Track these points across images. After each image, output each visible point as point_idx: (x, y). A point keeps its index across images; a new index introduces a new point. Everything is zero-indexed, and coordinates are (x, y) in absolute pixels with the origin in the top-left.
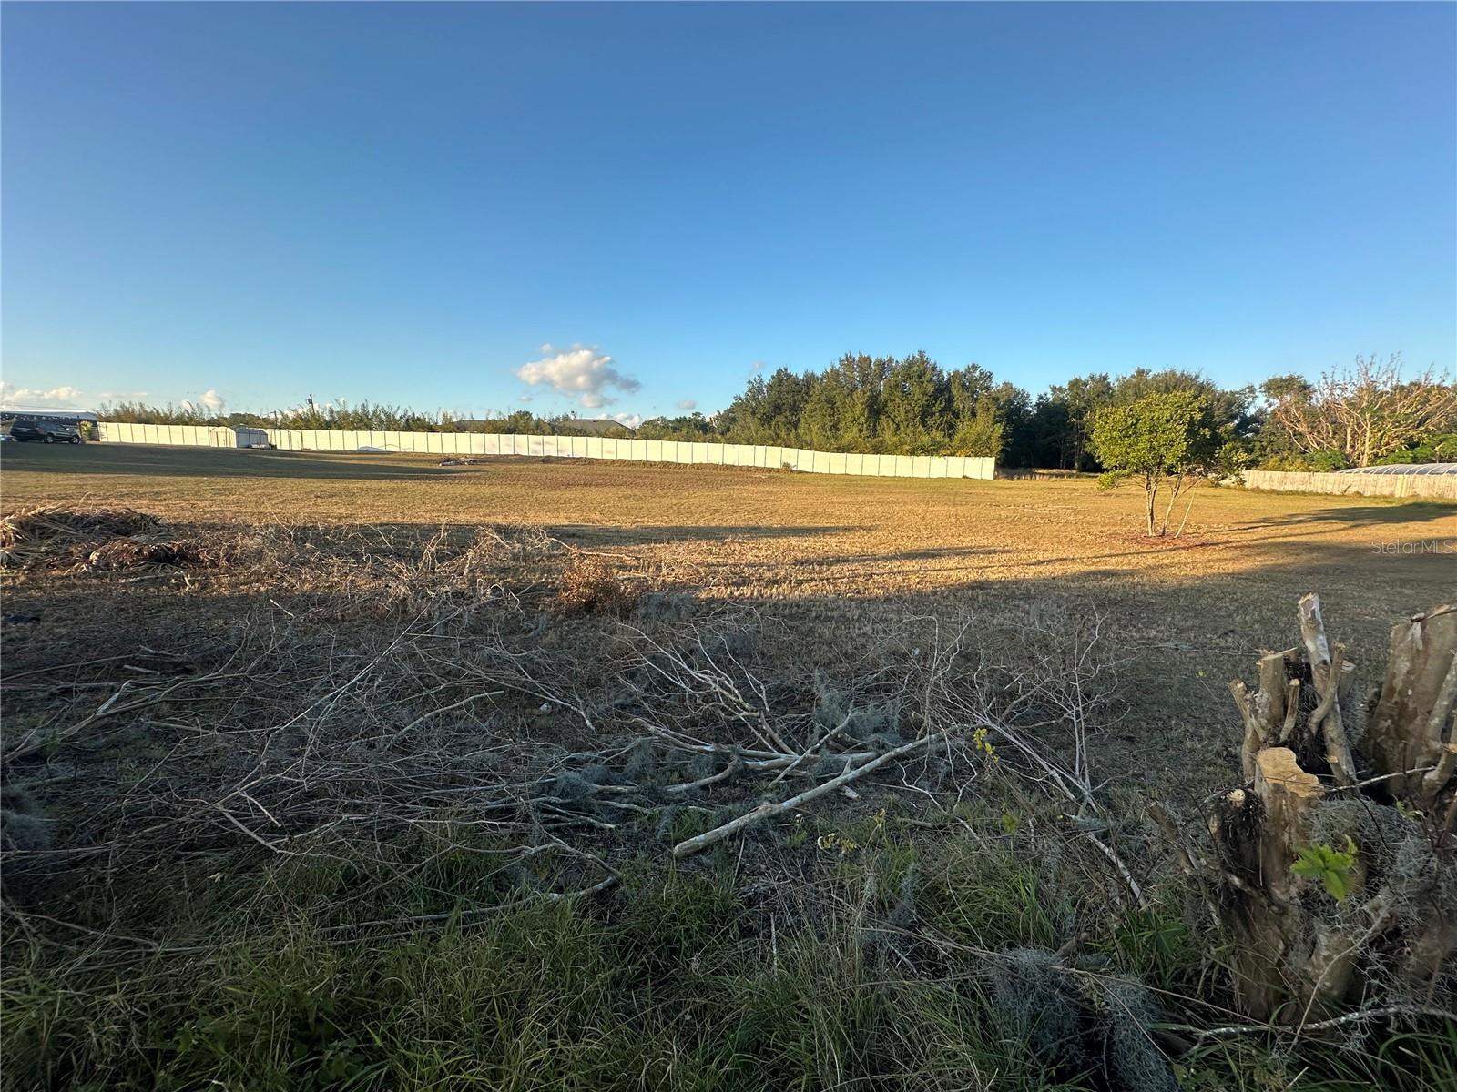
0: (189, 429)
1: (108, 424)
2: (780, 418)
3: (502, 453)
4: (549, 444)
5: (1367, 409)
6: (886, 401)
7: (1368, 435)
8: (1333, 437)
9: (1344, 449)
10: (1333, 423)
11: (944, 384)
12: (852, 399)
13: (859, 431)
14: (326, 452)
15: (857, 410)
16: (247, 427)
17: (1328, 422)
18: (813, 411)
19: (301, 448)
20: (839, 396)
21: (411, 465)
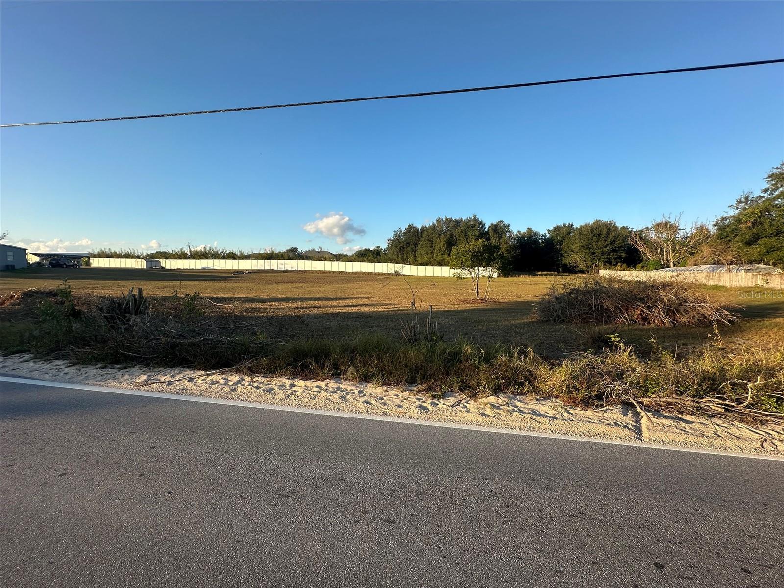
1: (94, 258)
2: (409, 249)
3: (266, 269)
4: (287, 264)
5: (668, 240)
6: (457, 239)
7: (671, 253)
8: (660, 254)
9: (663, 260)
10: (660, 247)
11: (486, 230)
12: (440, 239)
13: (442, 254)
14: (187, 269)
15: (442, 244)
16: (151, 258)
17: (658, 246)
18: (422, 245)
19: (176, 268)
20: (434, 238)
21: (219, 275)
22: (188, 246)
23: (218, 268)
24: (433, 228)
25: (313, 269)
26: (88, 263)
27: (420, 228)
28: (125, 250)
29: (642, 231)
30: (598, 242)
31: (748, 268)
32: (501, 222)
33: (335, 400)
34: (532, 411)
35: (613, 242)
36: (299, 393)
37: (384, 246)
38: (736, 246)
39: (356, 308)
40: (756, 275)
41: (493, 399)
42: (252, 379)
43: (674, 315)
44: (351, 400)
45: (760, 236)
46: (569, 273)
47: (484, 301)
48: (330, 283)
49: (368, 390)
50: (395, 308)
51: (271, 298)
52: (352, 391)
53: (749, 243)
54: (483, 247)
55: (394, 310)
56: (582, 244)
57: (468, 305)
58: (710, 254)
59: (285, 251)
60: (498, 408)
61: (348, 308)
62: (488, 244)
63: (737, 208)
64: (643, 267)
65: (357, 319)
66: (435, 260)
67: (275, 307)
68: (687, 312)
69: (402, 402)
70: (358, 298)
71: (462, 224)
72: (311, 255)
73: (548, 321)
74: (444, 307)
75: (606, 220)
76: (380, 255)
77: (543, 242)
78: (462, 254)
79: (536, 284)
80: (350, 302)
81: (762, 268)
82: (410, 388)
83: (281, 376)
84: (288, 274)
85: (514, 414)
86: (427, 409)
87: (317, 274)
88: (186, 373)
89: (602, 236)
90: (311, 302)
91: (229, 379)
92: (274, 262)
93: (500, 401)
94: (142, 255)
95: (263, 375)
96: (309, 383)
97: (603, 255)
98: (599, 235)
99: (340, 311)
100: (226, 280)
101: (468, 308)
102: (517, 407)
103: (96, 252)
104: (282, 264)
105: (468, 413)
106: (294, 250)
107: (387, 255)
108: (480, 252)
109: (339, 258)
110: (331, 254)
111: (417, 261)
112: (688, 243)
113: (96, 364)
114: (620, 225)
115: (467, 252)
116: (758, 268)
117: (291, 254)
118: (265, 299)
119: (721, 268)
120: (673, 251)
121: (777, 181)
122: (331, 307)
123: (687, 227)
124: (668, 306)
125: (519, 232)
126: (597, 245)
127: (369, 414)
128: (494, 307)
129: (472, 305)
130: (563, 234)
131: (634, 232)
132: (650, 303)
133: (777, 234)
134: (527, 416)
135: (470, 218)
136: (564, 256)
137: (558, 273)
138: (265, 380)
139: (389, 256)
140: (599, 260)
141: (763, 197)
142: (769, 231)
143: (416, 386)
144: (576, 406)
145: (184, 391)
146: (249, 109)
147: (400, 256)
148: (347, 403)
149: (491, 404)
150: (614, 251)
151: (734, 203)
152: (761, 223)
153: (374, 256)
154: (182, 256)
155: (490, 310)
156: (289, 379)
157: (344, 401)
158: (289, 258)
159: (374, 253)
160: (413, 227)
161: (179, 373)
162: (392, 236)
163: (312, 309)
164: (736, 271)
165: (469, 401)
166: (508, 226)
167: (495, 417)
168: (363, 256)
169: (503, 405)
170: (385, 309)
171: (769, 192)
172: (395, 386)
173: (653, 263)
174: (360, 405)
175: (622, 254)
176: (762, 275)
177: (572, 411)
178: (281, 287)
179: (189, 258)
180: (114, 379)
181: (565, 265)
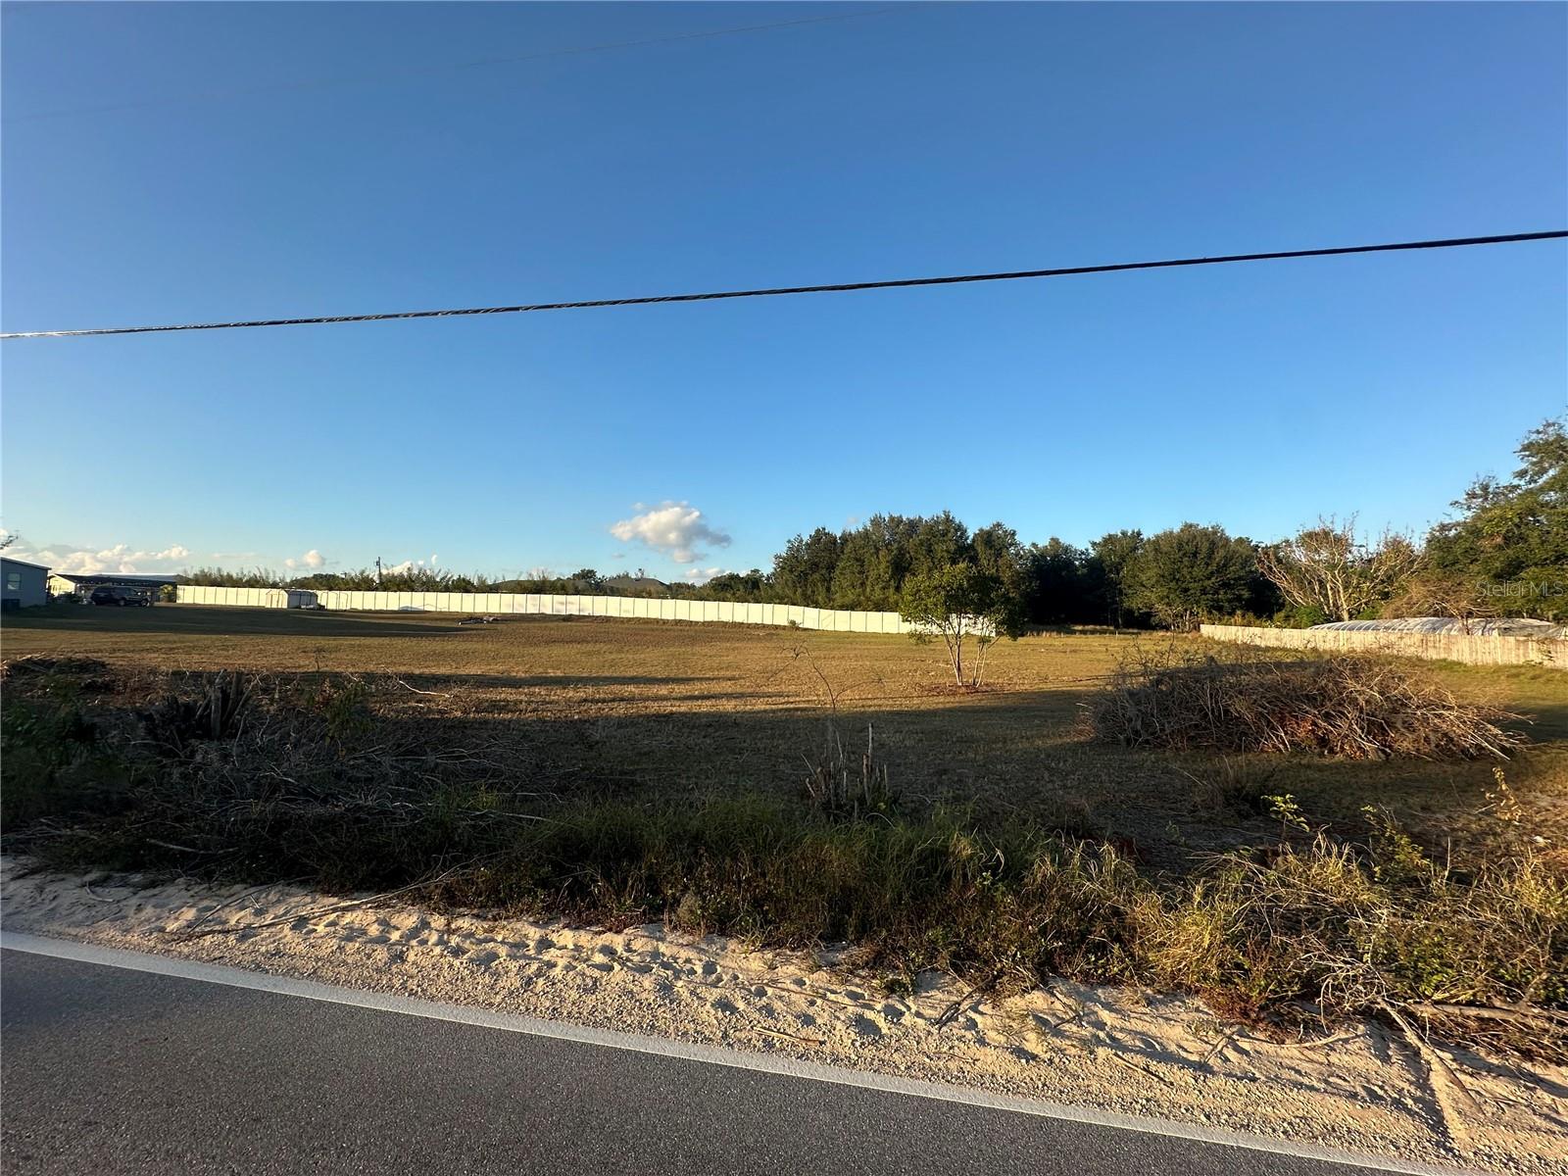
0: (254, 591)
1: (186, 587)
2: (816, 576)
3: (528, 612)
4: (572, 603)
5: (1335, 566)
6: (911, 559)
7: (1342, 591)
8: (1320, 593)
9: (1328, 605)
10: (1319, 580)
11: (969, 541)
12: (878, 557)
13: (884, 588)
14: (370, 611)
15: (883, 566)
16: (300, 589)
17: (1314, 578)
18: (844, 568)
19: (348, 608)
20: (867, 555)
21: (434, 624)
22: (378, 563)
23: (433, 609)
24: (865, 535)
25: (624, 615)
26: (172, 597)
27: (839, 535)
28: (250, 570)
29: (1277, 547)
30: (1192, 567)
31: (1503, 626)
32: (999, 525)
33: (644, 995)
34: (1143, 1041)
35: (1223, 568)
36: (557, 972)
37: (767, 569)
38: (1476, 582)
39: (709, 703)
40: (1525, 641)
41: (1038, 1000)
42: (449, 924)
43: (1383, 734)
44: (685, 994)
45: (1524, 562)
46: (1138, 629)
47: (972, 688)
48: (657, 644)
49: (727, 962)
50: (788, 703)
51: (532, 677)
52: (689, 966)
53: (1500, 577)
54: (969, 579)
55: (786, 710)
56: (1161, 572)
57: (941, 699)
58: (1426, 597)
59: (570, 576)
60: (1058, 1033)
61: (690, 703)
62: (979, 572)
63: (1469, 508)
64: (1287, 618)
65: (710, 730)
66: (868, 599)
67: (539, 699)
68: (1410, 727)
69: (812, 1003)
70: (713, 679)
71: (921, 530)
72: (620, 587)
73: (1116, 742)
74: (891, 702)
75: (1205, 523)
76: (758, 588)
77: (1082, 565)
78: (926, 593)
79: (1075, 651)
80: (697, 688)
81: (1532, 627)
82: (831, 956)
83: (518, 915)
84: (573, 624)
85: (1102, 1052)
86: (877, 1030)
87: (631, 626)
88: (293, 900)
89: (1200, 557)
90: (616, 688)
91: (394, 922)
92: (546, 598)
93: (1058, 1005)
94: (282, 581)
95: (475, 911)
96: (584, 938)
97: (1205, 594)
98: (1195, 555)
99: (674, 709)
100: (445, 636)
101: (941, 706)
102: (1101, 1025)
103: (191, 576)
104: (562, 603)
105: (982, 1049)
106: (587, 575)
107: (771, 586)
108: (962, 589)
109: (678, 591)
110: (662, 584)
111: (834, 600)
112: (1375, 572)
113: (86, 873)
114: (1233, 534)
115: (935, 588)
116: (1524, 627)
117: (581, 584)
118: (521, 679)
119: (1450, 626)
120: (1346, 588)
121: (1542, 457)
122: (657, 698)
123: (1368, 541)
124: (1368, 714)
125: (1034, 545)
126: (1190, 572)
127: (729, 1044)
128: (994, 703)
129: (948, 699)
130: (1122, 550)
131: (1263, 548)
132: (1328, 707)
133: (1558, 559)
134: (1135, 1061)
135: (938, 517)
136: (1126, 595)
137: (1117, 627)
138: (479, 927)
139: (778, 588)
140: (1197, 602)
141: (1518, 487)
142: (1540, 554)
143: (844, 949)
144: (1254, 1028)
145: (276, 960)
146: (497, 310)
147: (799, 590)
148: (674, 1005)
149: (1036, 1018)
150: (1226, 585)
151: (1462, 498)
152: (1522, 538)
153: (747, 588)
154: (364, 584)
155: (985, 711)
156: (535, 924)
157: (667, 1001)
158: (577, 592)
159: (747, 582)
160: (826, 534)
161: (278, 901)
162: (783, 551)
163: (616, 704)
164: (1480, 632)
165: (979, 1003)
166: (1014, 534)
167: (1051, 1061)
168: (726, 588)
169: (1068, 1022)
170: (768, 707)
171: (1527, 478)
172: (793, 950)
173: (1308, 611)
174: (708, 1014)
175: (1243, 592)
176: (1538, 641)
177: (1245, 1044)
178: (557, 651)
179: (376, 589)
180: (119, 917)
181: (1130, 612)
